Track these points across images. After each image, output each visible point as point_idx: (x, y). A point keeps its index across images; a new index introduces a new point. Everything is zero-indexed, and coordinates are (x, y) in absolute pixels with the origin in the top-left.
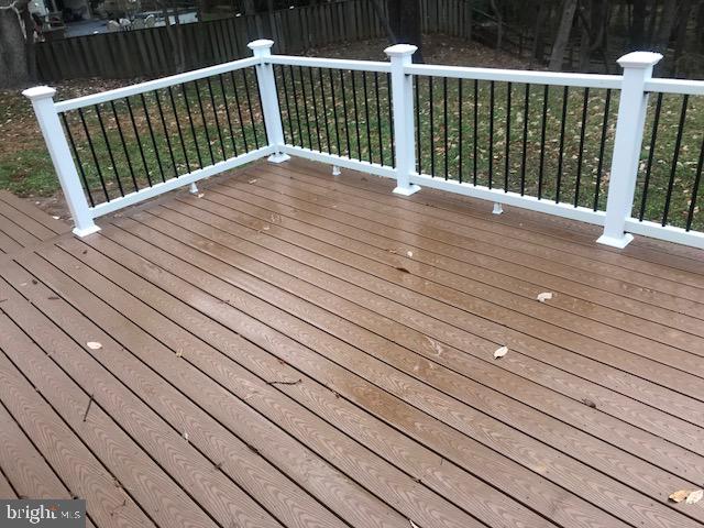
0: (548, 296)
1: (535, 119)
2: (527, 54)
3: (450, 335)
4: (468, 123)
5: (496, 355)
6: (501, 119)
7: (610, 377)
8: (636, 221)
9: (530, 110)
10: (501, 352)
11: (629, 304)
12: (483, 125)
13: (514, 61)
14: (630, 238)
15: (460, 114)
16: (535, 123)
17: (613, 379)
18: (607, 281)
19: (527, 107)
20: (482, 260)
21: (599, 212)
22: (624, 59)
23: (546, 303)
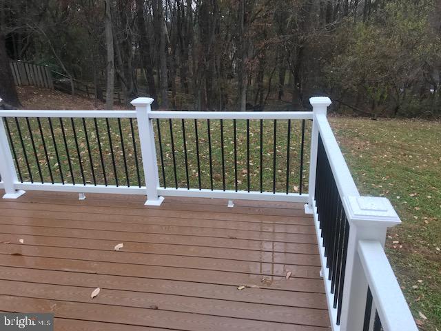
0: (121, 245)
1: (103, 135)
2: (93, 97)
3: (58, 293)
4: (60, 142)
5: (92, 296)
6: (81, 137)
7: (164, 286)
8: (163, 188)
9: (99, 130)
10: (96, 292)
11: (168, 238)
12: (71, 142)
13: (86, 101)
14: (162, 199)
15: (53, 137)
16: (104, 138)
17: (165, 287)
18: (154, 227)
19: (97, 129)
20: (76, 233)
21: (142, 188)
22: (134, 102)
23: (120, 251)
